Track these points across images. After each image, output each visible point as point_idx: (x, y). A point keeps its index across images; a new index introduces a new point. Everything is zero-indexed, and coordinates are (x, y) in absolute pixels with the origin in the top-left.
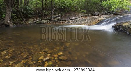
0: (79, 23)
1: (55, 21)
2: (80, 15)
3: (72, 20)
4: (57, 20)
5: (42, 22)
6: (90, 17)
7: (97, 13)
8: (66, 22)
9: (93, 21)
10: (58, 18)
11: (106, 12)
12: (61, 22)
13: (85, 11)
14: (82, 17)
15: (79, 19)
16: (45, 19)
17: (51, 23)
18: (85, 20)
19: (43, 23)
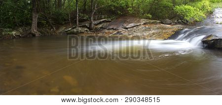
0: (139, 34)
1: (97, 30)
2: (143, 21)
3: (127, 28)
4: (101, 28)
5: (75, 30)
6: (158, 26)
7: (168, 21)
8: (116, 32)
9: (164, 31)
10: (102, 24)
11: (180, 21)
12: (107, 31)
13: (150, 16)
14: (144, 24)
15: (140, 27)
16: (80, 27)
17: (89, 32)
18: (149, 29)
19: (77, 33)
